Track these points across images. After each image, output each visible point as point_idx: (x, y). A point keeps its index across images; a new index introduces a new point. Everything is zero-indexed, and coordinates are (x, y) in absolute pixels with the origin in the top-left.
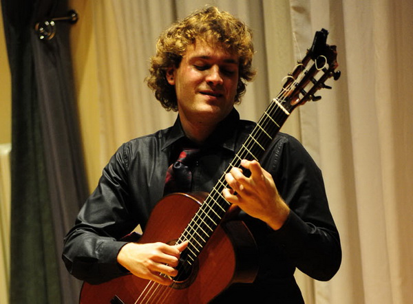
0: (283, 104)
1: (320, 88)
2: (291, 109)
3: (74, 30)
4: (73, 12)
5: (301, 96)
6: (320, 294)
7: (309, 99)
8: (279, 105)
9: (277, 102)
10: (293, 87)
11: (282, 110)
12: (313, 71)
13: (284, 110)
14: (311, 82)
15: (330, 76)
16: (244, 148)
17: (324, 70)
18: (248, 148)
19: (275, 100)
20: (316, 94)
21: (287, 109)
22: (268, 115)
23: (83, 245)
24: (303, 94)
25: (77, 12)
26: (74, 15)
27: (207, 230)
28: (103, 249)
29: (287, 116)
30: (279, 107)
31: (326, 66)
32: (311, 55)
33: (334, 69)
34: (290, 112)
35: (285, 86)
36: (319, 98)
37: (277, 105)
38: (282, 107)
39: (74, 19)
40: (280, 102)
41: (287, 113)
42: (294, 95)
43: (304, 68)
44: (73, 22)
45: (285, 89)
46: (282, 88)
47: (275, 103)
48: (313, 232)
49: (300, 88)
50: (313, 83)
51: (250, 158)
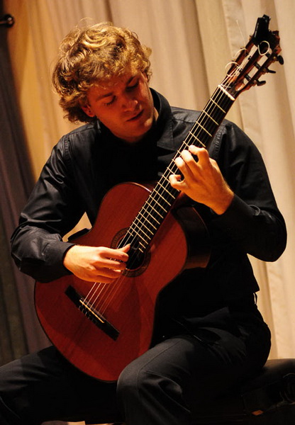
0: (228, 90)
1: (264, 73)
2: (236, 95)
3: (11, 33)
4: (9, 16)
5: (246, 81)
6: (272, 272)
7: (254, 84)
8: (224, 91)
9: (222, 88)
10: (237, 73)
11: (227, 96)
12: (257, 56)
13: (229, 96)
14: (255, 68)
15: (273, 61)
16: (191, 135)
17: (267, 55)
18: (195, 135)
19: (219, 86)
20: (260, 80)
21: (232, 95)
22: (214, 101)
23: (29, 245)
24: (248, 79)
25: (13, 15)
26: (10, 19)
27: (158, 217)
28: (49, 250)
29: (232, 102)
30: (224, 94)
31: (269, 51)
32: (254, 40)
33: (277, 54)
34: (235, 98)
35: (229, 73)
36: (263, 82)
37: (222, 92)
38: (227, 93)
39: (11, 23)
40: (225, 88)
41: (232, 98)
42: (238, 81)
43: (247, 54)
44: (10, 26)
45: (229, 76)
46: (226, 74)
47: (219, 89)
48: (257, 214)
49: (244, 73)
50: (257, 68)
51: (198, 145)
